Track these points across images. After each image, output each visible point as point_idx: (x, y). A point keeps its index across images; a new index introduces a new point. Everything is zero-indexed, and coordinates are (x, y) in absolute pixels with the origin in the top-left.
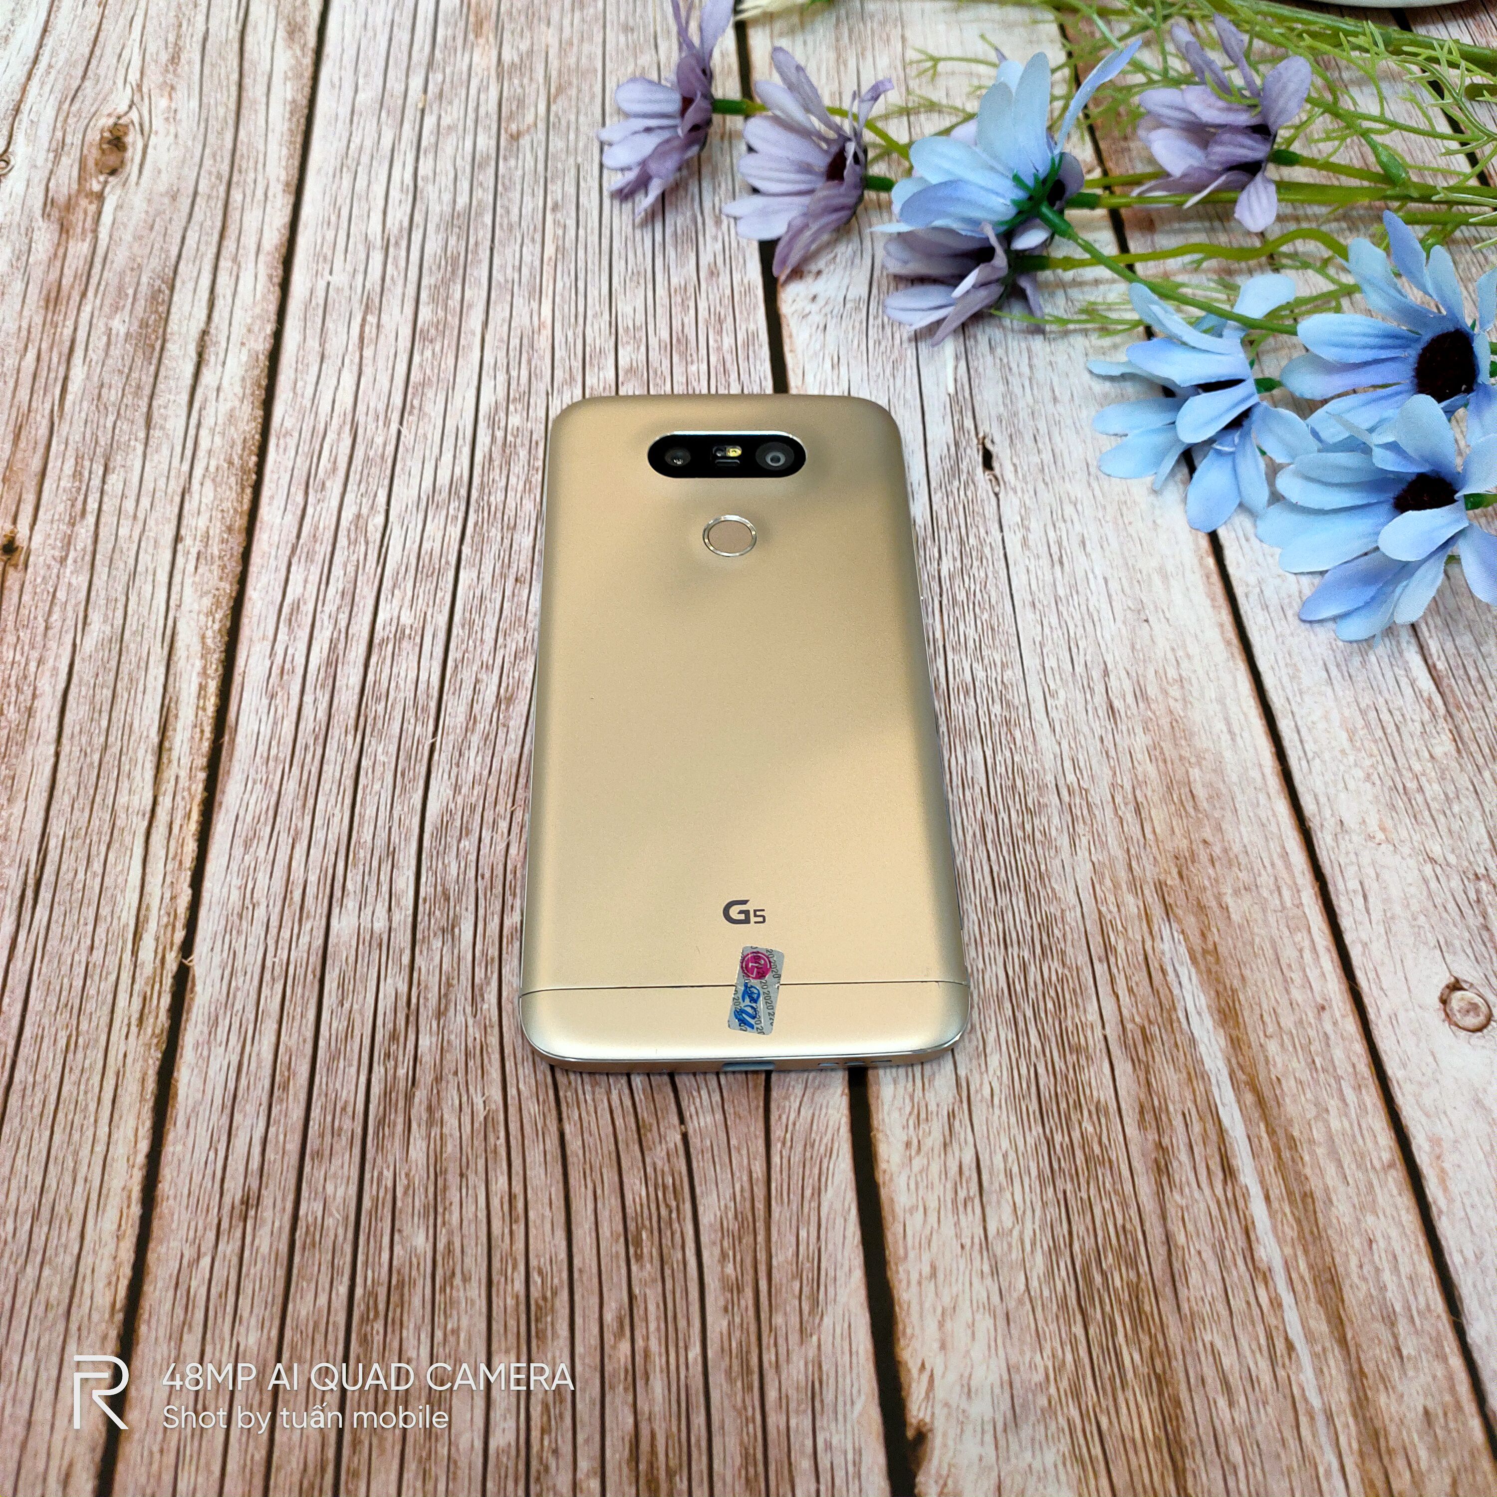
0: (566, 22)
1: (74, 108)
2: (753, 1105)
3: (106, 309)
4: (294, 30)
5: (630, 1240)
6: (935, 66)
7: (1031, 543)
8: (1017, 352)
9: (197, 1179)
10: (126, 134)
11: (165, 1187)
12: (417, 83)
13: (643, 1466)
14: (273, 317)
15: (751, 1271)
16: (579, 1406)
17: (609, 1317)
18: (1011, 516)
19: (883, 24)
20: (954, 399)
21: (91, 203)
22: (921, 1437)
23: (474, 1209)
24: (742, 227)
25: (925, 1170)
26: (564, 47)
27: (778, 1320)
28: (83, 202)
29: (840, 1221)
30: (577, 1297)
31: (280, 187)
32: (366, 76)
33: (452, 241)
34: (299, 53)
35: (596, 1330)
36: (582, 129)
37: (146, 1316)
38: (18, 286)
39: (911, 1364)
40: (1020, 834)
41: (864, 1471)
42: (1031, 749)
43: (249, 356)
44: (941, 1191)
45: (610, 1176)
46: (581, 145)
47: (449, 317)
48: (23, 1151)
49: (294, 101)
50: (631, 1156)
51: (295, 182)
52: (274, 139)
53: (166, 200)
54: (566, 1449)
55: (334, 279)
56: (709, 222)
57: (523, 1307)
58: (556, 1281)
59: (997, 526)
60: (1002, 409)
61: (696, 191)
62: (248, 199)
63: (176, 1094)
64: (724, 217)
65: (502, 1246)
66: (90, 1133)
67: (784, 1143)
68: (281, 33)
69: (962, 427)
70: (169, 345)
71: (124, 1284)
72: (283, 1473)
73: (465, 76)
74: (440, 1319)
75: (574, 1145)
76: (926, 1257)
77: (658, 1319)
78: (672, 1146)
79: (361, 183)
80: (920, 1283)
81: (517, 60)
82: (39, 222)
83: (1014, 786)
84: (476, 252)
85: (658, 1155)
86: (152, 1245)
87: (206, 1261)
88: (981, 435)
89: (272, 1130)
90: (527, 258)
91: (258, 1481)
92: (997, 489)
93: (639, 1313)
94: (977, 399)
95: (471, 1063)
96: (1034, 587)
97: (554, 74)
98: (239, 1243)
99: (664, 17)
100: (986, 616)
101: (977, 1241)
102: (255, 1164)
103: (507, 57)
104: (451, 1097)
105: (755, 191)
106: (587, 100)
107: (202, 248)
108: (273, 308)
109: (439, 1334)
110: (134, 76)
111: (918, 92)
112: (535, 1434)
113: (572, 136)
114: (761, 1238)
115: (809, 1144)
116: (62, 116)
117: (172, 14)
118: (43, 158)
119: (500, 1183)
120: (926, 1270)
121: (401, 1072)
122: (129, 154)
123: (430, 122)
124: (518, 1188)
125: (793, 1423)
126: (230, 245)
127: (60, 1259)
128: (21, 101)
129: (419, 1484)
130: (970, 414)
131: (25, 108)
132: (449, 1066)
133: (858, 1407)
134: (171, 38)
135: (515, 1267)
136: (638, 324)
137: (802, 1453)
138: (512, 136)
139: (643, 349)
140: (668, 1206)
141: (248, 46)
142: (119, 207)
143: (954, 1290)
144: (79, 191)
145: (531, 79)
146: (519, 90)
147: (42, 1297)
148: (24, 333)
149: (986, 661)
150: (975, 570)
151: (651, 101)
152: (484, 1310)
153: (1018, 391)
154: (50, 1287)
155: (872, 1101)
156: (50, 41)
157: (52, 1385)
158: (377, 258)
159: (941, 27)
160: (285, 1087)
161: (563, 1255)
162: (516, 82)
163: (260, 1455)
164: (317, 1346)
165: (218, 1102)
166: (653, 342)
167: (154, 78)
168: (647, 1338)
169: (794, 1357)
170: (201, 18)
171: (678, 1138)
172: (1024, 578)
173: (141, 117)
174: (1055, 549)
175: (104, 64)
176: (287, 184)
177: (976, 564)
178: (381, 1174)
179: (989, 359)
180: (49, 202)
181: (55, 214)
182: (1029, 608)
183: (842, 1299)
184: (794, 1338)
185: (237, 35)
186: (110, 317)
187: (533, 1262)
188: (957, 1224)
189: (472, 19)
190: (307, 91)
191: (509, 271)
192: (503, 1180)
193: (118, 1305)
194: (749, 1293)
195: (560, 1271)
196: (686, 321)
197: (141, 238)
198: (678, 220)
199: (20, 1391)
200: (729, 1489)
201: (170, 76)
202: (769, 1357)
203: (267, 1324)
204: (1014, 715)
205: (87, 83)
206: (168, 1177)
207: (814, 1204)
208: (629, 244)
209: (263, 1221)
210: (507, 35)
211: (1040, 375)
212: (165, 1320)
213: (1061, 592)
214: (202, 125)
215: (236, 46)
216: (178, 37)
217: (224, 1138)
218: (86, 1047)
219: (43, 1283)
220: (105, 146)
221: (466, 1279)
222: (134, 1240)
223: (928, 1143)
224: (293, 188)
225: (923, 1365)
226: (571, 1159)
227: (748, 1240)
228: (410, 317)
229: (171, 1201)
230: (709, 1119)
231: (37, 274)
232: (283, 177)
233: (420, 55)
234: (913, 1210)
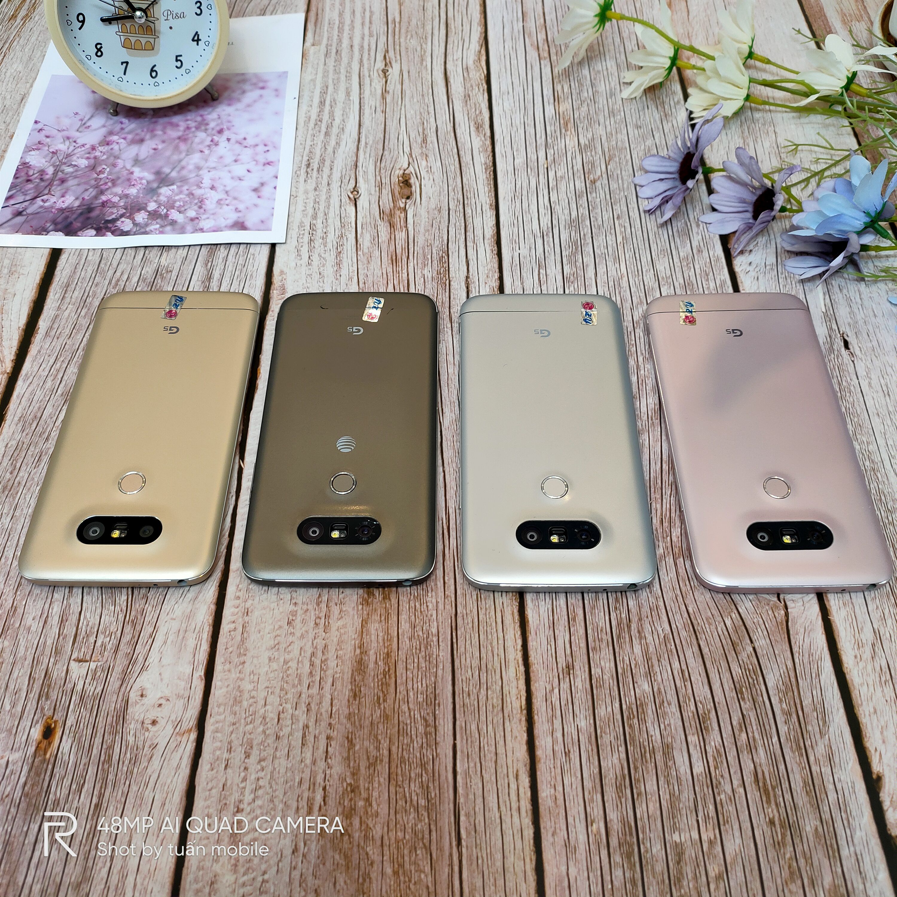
0: (608, 123)
1: (383, 165)
2: (783, 637)
3: (420, 265)
4: (479, 127)
5: (738, 691)
6: (796, 148)
7: (873, 385)
8: (853, 291)
9: (545, 657)
10: (410, 178)
11: (532, 659)
12: (542, 154)
13: (761, 784)
14: (497, 270)
15: (794, 707)
16: (729, 758)
17: (734, 723)
18: (861, 372)
19: (764, 125)
20: (826, 314)
21: (401, 213)
22: (879, 778)
23: (667, 675)
24: (711, 228)
25: (865, 667)
26: (609, 136)
27: (810, 728)
28: (398, 212)
29: (830, 688)
30: (719, 714)
31: (488, 206)
32: (517, 151)
33: (573, 234)
34: (483, 139)
35: (730, 728)
36: (625, 178)
37: (536, 712)
38: (377, 253)
39: (870, 749)
40: (887, 521)
41: (856, 791)
42: (886, 482)
43: (490, 289)
44: (873, 678)
45: (724, 664)
46: (625, 186)
47: (578, 272)
48: (468, 642)
49: (485, 163)
50: (731, 656)
51: (494, 204)
52: (480, 182)
53: (436, 212)
54: (727, 775)
55: (521, 252)
56: (694, 226)
57: (696, 717)
58: (708, 707)
59: (855, 377)
60: (850, 320)
61: (685, 209)
62: (474, 213)
63: (528, 621)
64: (700, 223)
65: (682, 692)
66: (495, 635)
67: (799, 654)
68: (473, 129)
69: (831, 328)
70: (452, 283)
71: (524, 699)
72: (607, 779)
73: (564, 151)
74: (661, 720)
75: (705, 650)
76: (871, 705)
77: (756, 725)
78: (749, 652)
79: (525, 205)
80: (870, 715)
81: (587, 143)
82: (379, 222)
83: (881, 499)
84: (585, 239)
85: (743, 656)
86: (532, 683)
87: (556, 691)
88: (841, 333)
89: (572, 638)
90: (610, 243)
91: (598, 781)
92: (853, 359)
93: (748, 722)
94: (837, 314)
95: (653, 613)
96: (877, 406)
97: (606, 150)
98: (569, 684)
99: (655, 121)
100: (856, 419)
101: (892, 699)
102: (568, 651)
103: (582, 141)
104: (647, 628)
105: (714, 210)
106: (624, 163)
107: (458, 236)
108: (496, 266)
109: (662, 726)
110: (407, 149)
111: (786, 160)
112: (712, 769)
113: (620, 181)
114: (796, 693)
115: (810, 655)
116: (378, 170)
117: (418, 117)
118: (374, 191)
119: (676, 665)
120: (872, 710)
121: (623, 616)
122: (413, 189)
123: (551, 174)
124: (684, 667)
125: (823, 770)
126: (470, 234)
127: (494, 687)
128: (357, 161)
129: (666, 786)
130: (834, 322)
131: (360, 164)
132: (644, 614)
133: (850, 765)
134: (421, 130)
135: (689, 700)
136: (668, 276)
137: (829, 782)
138: (591, 181)
139: (672, 287)
140: (752, 678)
141: (458, 135)
142: (414, 215)
143: (886, 719)
144: (394, 207)
145: (595, 152)
146: (591, 158)
147: (490, 702)
148: (385, 276)
149: (859, 441)
150: (847, 398)
151: (661, 166)
152: (680, 717)
153: (856, 311)
154: (492, 698)
155: (836, 637)
156: (364, 131)
157: (502, 739)
158: (539, 241)
159: (793, 126)
160: (574, 620)
161: (709, 696)
162: (589, 153)
163: (596, 771)
164: (611, 728)
165: (547, 625)
166: (677, 284)
167: (416, 151)
168: (753, 733)
169: (819, 743)
170: (432, 120)
171: (751, 649)
172: (872, 402)
173: (415, 170)
174: (885, 388)
175: (391, 143)
176: (491, 205)
177: (848, 395)
178: (623, 658)
179: (840, 295)
180: (381, 212)
181: (386, 218)
182: (876, 417)
183: (836, 720)
184: (818, 736)
185: (452, 129)
186: (423, 269)
187: (697, 699)
188: (883, 691)
189: (562, 122)
190: (491, 158)
191: (602, 248)
192: (677, 663)
193: (523, 708)
194: (794, 716)
195: (710, 703)
196: (690, 274)
197: (428, 230)
198: (678, 224)
199: (489, 740)
200: (800, 795)
201: (424, 149)
202: (808, 743)
203: (588, 718)
204: (876, 466)
205: (386, 153)
206: (533, 656)
207: (817, 680)
208: (657, 236)
209: (577, 676)
210: (580, 130)
211: (866, 303)
212: (544, 714)
213: (891, 409)
214: (445, 175)
215: (453, 134)
216: (424, 130)
217: (553, 640)
218: (485, 599)
219: (489, 697)
220: (401, 185)
221: (669, 704)
222: (524, 681)
223: (864, 657)
224: (494, 207)
225: (876, 749)
226: (705, 656)
227: (790, 694)
228: (561, 271)
229: (536, 665)
230: (764, 642)
231: (384, 247)
232: (488, 202)
233: (541, 141)
234: (862, 685)
